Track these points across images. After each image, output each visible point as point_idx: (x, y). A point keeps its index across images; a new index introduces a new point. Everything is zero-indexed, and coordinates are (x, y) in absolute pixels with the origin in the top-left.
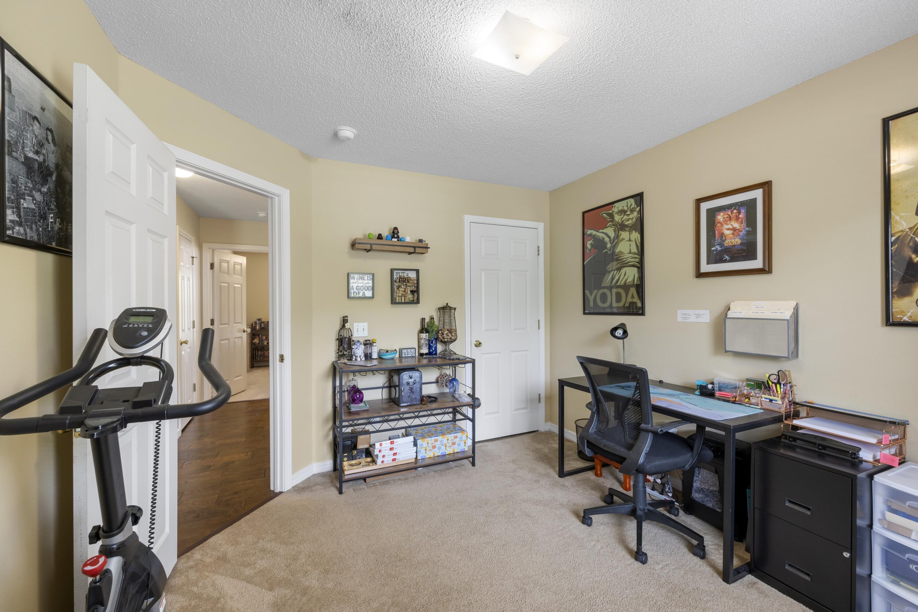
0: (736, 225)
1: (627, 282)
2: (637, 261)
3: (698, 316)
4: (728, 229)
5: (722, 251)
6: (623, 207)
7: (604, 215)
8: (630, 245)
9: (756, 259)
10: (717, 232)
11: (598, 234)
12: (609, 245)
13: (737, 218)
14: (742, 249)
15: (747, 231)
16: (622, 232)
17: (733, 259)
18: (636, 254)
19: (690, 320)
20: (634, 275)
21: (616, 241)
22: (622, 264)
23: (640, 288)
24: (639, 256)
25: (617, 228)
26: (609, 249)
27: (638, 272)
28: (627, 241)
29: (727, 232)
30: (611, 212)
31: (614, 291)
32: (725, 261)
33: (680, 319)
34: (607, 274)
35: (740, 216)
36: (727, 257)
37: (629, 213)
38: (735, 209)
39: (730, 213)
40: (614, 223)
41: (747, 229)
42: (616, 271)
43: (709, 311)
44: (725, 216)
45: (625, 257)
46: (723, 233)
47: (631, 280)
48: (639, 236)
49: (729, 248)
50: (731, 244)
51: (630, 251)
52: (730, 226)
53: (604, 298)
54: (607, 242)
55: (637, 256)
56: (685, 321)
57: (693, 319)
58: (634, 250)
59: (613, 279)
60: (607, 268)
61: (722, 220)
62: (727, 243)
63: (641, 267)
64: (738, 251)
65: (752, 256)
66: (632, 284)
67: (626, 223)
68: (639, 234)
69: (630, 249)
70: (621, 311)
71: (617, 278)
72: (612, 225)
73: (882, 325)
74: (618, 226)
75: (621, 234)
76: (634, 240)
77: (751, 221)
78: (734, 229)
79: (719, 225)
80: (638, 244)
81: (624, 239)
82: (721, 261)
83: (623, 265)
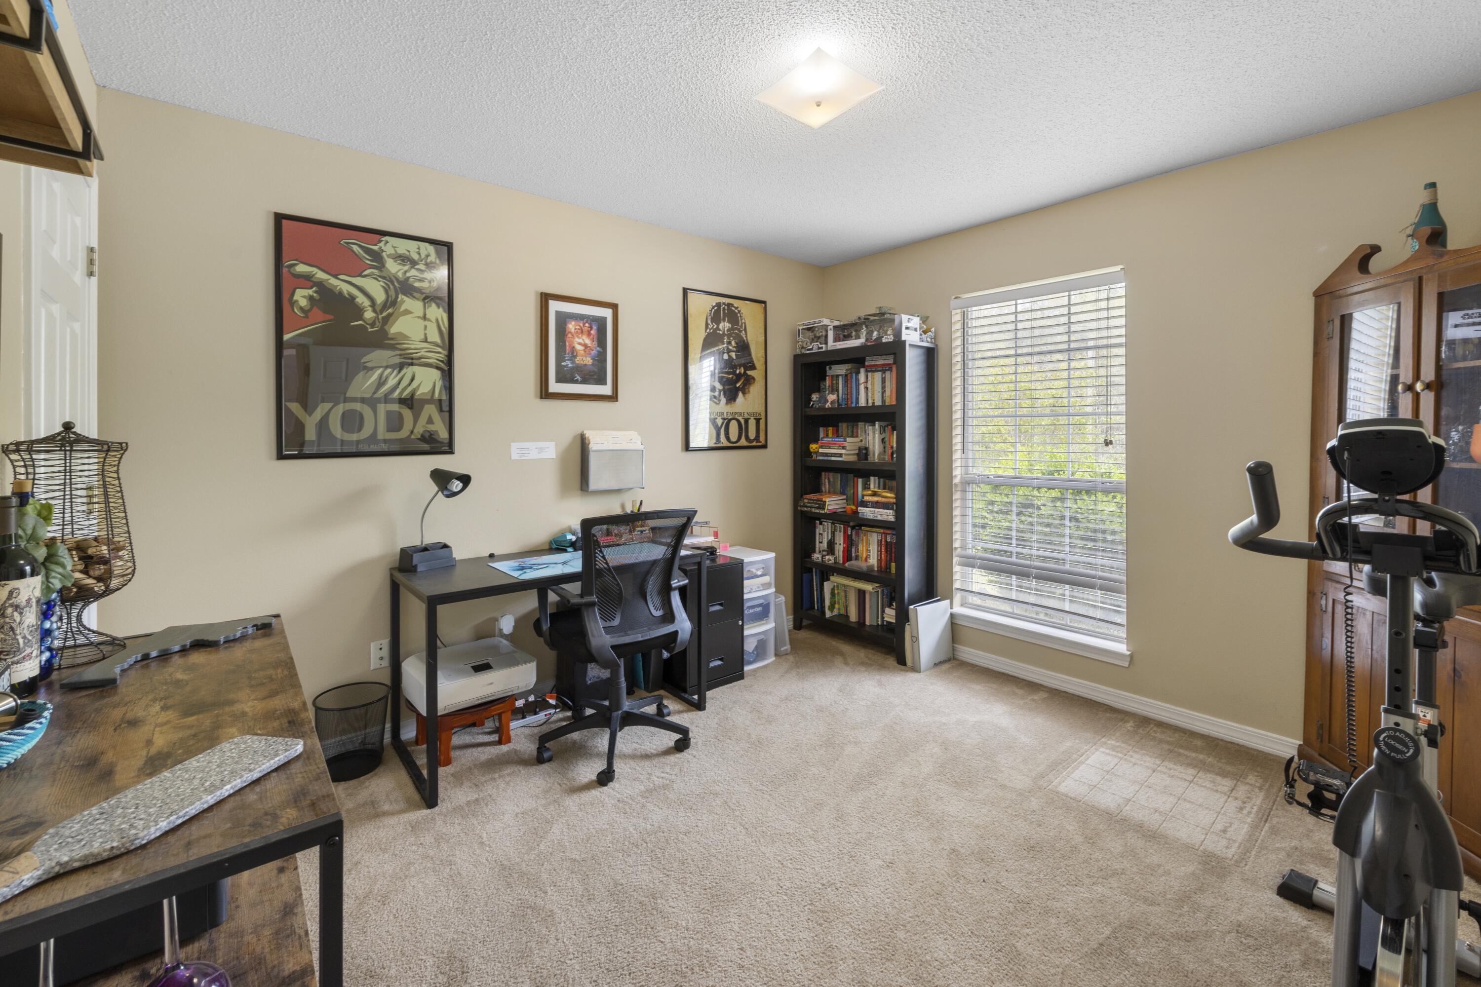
0: (588, 342)
1: (419, 393)
2: (441, 359)
3: (541, 450)
4: (580, 344)
5: (572, 368)
6: (409, 251)
7: (355, 248)
8: (426, 327)
9: (605, 384)
10: (567, 344)
11: (333, 281)
12: (369, 314)
13: (589, 334)
14: (594, 371)
15: (598, 351)
16: (405, 298)
17: (585, 381)
18: (438, 346)
19: (530, 457)
20: (435, 383)
21: (390, 311)
22: (405, 358)
23: (447, 408)
24: (444, 350)
25: (391, 287)
26: (370, 322)
27: (443, 377)
28: (419, 317)
29: (579, 348)
30: (375, 248)
31: (382, 408)
32: (576, 382)
33: (515, 456)
34: (361, 374)
35: (592, 332)
36: (578, 377)
37: (421, 266)
38: (587, 322)
39: (582, 325)
40: (382, 274)
41: (598, 349)
42: (389, 370)
43: (554, 443)
44: (577, 327)
45: (412, 346)
46: (574, 347)
47: (426, 391)
48: (445, 316)
49: (581, 367)
50: (582, 362)
51: (426, 338)
52: (581, 341)
53: (352, 421)
54: (365, 307)
55: (439, 350)
56: (523, 458)
57: (534, 455)
58: (434, 336)
59: (381, 383)
60: (362, 361)
61: (573, 330)
62: (578, 360)
63: (447, 370)
64: (590, 372)
65: (602, 381)
66: (429, 397)
67: (417, 284)
68: (445, 311)
69: (426, 334)
70: (395, 448)
71: (392, 382)
72: (380, 276)
73: (682, 450)
74: (396, 284)
75: (403, 302)
76: (434, 320)
77: (602, 342)
78: (585, 346)
79: (569, 335)
80: (443, 329)
81: (410, 313)
82: (572, 381)
83: (408, 361)
